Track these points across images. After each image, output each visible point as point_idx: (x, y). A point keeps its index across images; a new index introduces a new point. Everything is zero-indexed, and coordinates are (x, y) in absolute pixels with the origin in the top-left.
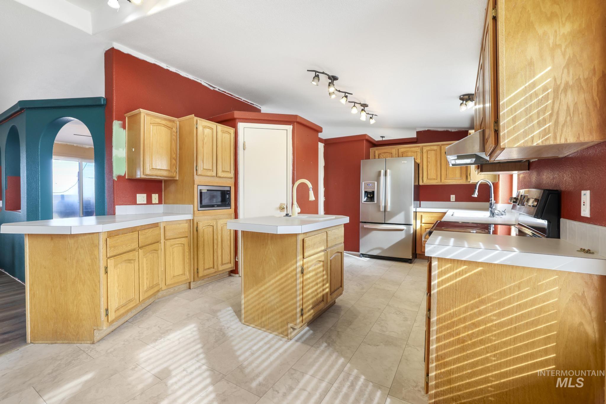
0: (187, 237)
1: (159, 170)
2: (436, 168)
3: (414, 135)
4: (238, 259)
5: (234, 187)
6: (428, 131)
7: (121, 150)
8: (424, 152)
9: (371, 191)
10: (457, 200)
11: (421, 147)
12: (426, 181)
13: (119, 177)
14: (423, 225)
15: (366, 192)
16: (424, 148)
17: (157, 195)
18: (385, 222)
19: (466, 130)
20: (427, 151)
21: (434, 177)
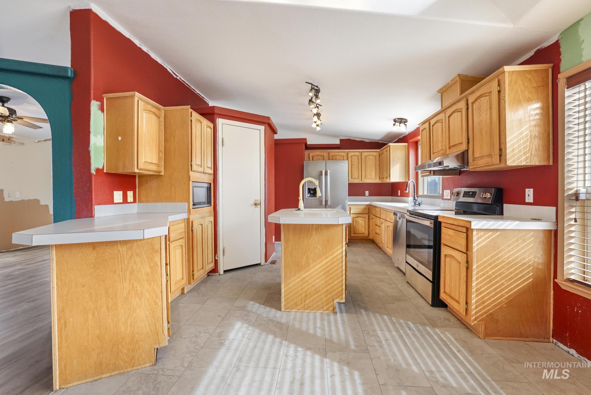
0: (182, 238)
1: (150, 164)
2: (358, 170)
3: (338, 142)
4: (217, 257)
5: (213, 184)
6: (349, 139)
7: (99, 136)
8: (349, 157)
9: (313, 188)
10: (370, 195)
11: (347, 152)
12: (351, 180)
13: (98, 170)
14: (351, 215)
15: (309, 189)
16: (349, 153)
17: (132, 192)
19: (377, 141)
20: (352, 156)
21: (357, 177)
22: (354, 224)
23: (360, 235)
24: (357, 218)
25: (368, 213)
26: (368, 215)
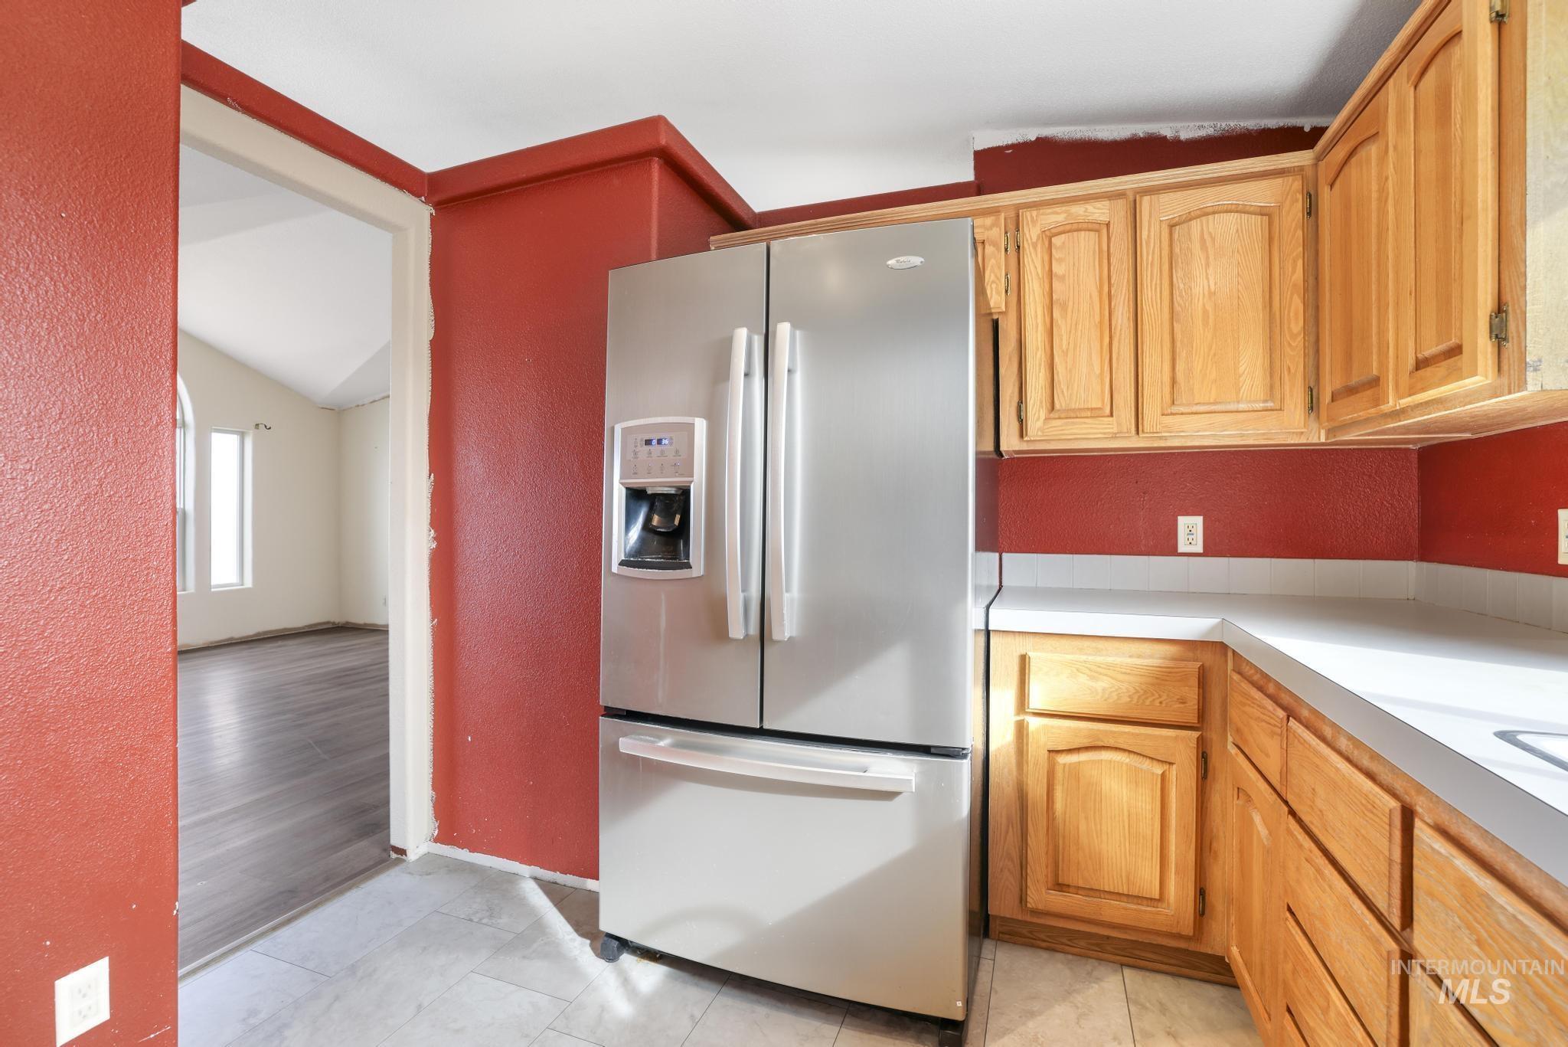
2: (1107, 340)
6: (1042, 143)
8: (1027, 246)
9: (672, 491)
10: (1212, 548)
11: (1012, 214)
12: (1040, 424)
14: (1034, 724)
15: (636, 495)
16: (1027, 216)
18: (766, 726)
19: (1272, 123)
20: (1049, 237)
21: (1096, 398)
22: (1059, 806)
23: (1113, 911)
24: (1083, 757)
25: (1193, 719)
26: (1195, 734)
